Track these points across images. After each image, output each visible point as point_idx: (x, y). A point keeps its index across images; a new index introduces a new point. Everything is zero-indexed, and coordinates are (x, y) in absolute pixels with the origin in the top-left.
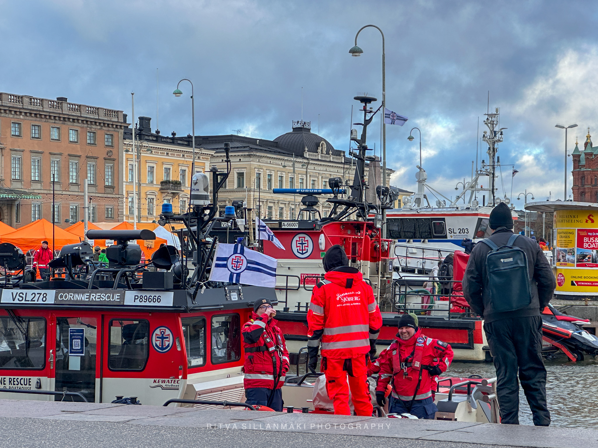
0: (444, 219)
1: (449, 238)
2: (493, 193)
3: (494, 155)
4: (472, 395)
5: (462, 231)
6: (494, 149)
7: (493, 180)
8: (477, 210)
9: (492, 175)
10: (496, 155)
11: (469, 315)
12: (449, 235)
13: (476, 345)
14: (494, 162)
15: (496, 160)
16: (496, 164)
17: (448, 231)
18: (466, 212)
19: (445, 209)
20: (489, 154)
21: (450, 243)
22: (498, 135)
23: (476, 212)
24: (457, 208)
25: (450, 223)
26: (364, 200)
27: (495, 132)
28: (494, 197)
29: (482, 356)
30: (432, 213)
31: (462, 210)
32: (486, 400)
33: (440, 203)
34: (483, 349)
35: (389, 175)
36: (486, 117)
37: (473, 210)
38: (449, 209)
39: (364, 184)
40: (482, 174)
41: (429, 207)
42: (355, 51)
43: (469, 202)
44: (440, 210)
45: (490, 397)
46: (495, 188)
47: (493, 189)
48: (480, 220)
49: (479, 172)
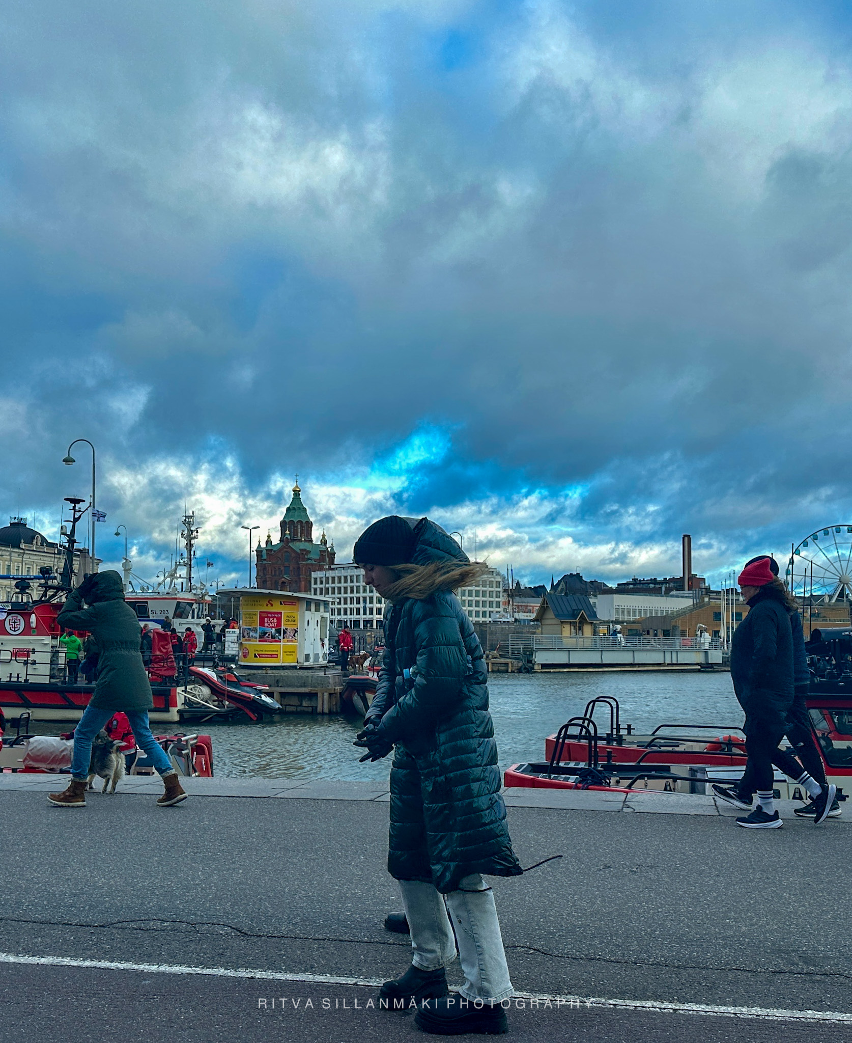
0: (147, 602)
1: (151, 618)
2: (190, 581)
3: (191, 550)
4: (169, 751)
5: (162, 612)
6: (190, 544)
7: (190, 570)
8: (176, 594)
9: (189, 566)
10: (193, 549)
11: (166, 683)
12: (151, 615)
13: (171, 709)
14: (191, 555)
15: (192, 553)
16: (192, 556)
17: (150, 612)
18: (167, 597)
19: (148, 594)
20: (187, 549)
21: (153, 622)
22: (194, 533)
23: (176, 597)
24: (159, 593)
25: (151, 605)
26: (72, 585)
27: (192, 531)
28: (191, 584)
29: (176, 718)
30: (137, 597)
31: (163, 595)
32: (180, 755)
33: (144, 588)
34: (177, 712)
35: (98, 564)
36: (184, 518)
37: (172, 595)
38: (152, 594)
39: (72, 571)
40: (179, 565)
41: (133, 591)
42: (68, 461)
43: (169, 588)
44: (143, 594)
45: (184, 752)
46: (192, 576)
47: (190, 578)
48: (178, 603)
49: (178, 563)
